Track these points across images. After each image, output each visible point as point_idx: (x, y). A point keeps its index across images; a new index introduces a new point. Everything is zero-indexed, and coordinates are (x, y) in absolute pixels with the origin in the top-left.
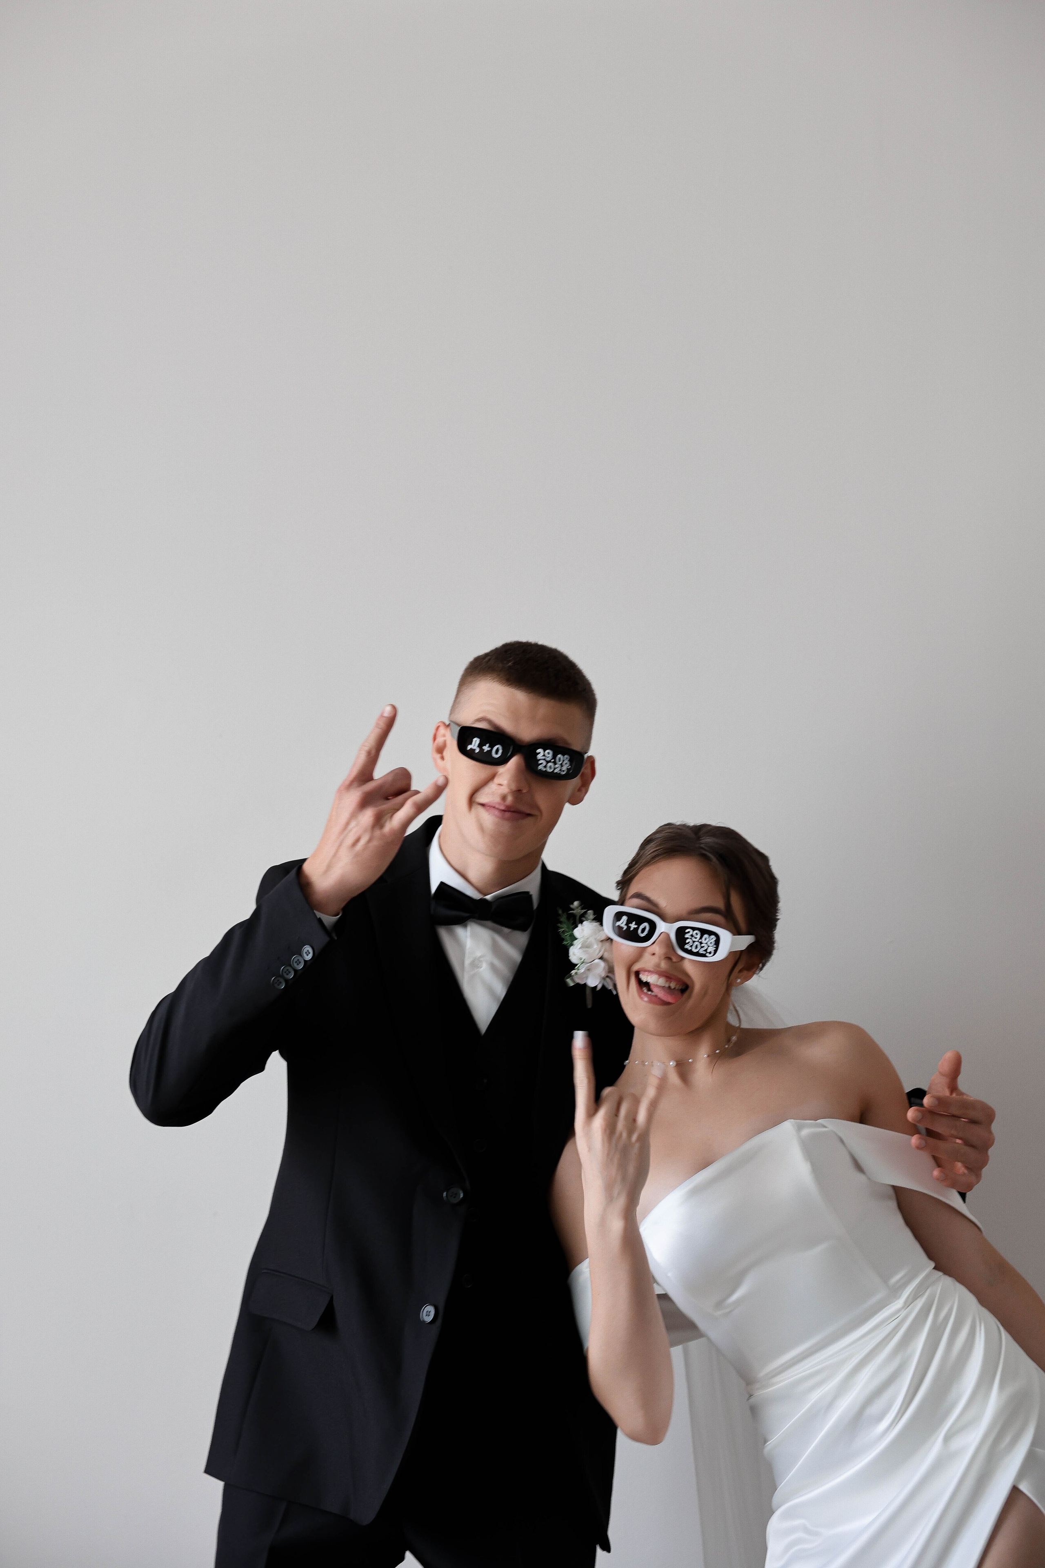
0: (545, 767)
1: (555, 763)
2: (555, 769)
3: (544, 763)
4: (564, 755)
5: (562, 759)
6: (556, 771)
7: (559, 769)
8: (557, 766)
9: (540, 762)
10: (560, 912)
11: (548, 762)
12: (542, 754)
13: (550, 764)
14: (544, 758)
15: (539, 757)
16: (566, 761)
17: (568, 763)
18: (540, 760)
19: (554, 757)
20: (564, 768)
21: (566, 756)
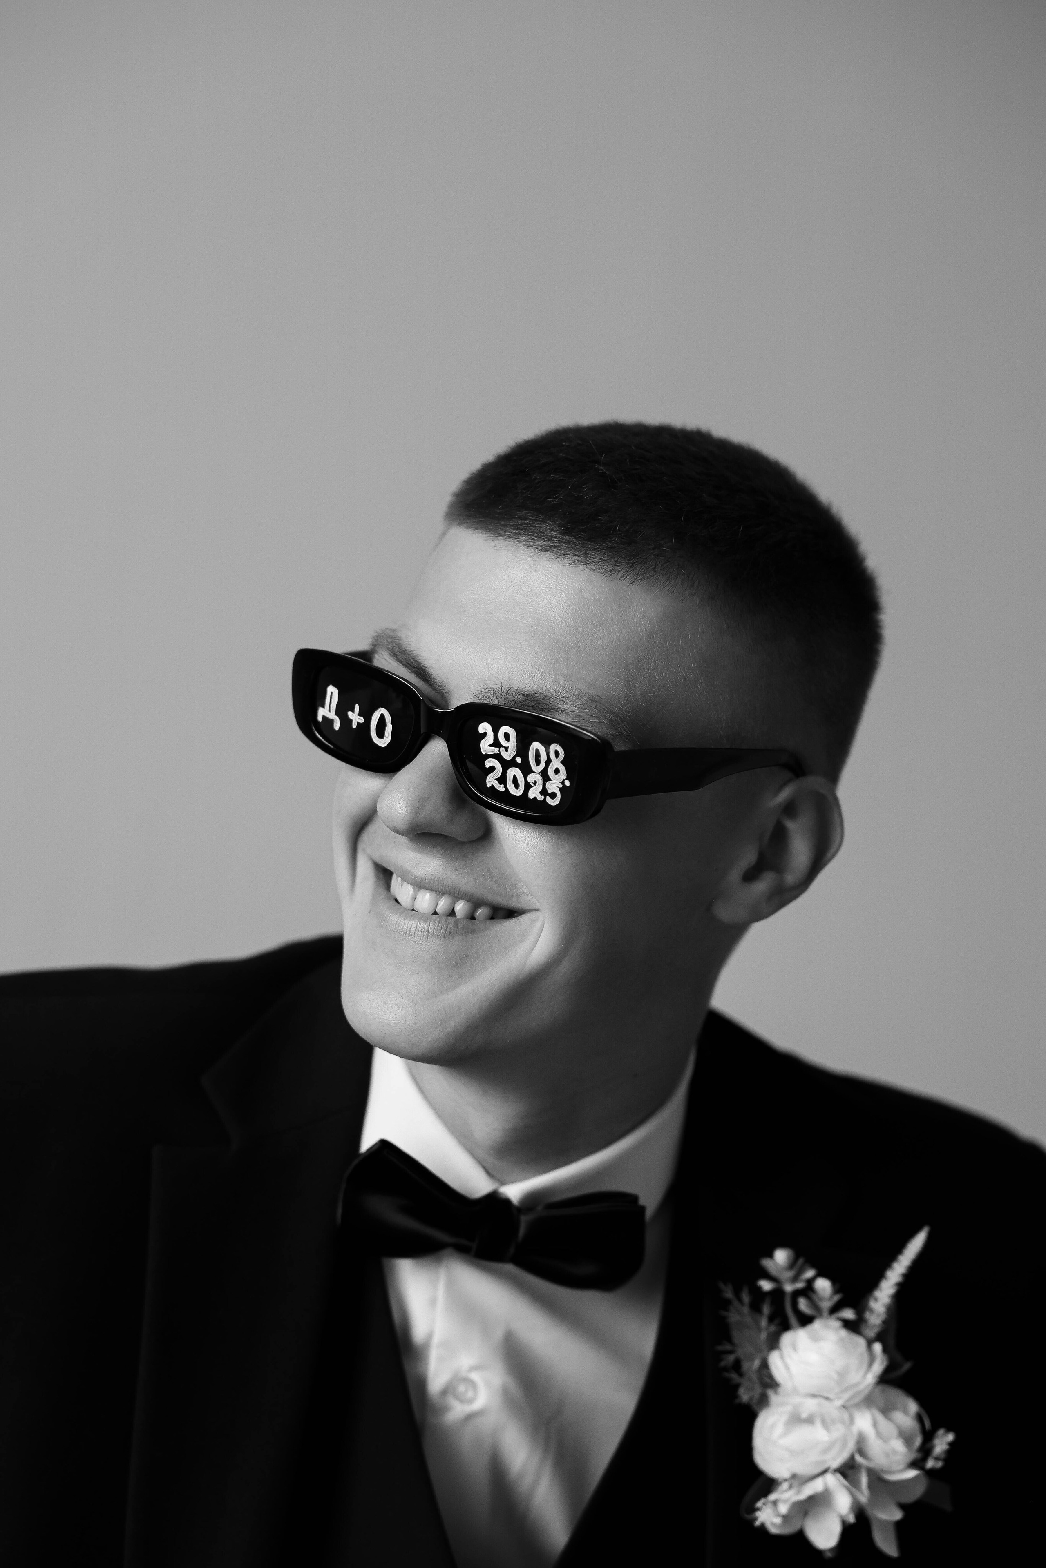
0: (502, 780)
1: (526, 770)
2: (528, 786)
3: (499, 768)
4: (547, 744)
5: (543, 758)
6: (531, 795)
7: (539, 787)
8: (531, 778)
9: (489, 763)
10: (729, 1294)
11: (506, 765)
12: (490, 739)
13: (513, 772)
14: (496, 750)
15: (485, 746)
16: (556, 764)
17: (563, 769)
18: (488, 756)
19: (523, 750)
20: (554, 786)
21: (554, 747)
